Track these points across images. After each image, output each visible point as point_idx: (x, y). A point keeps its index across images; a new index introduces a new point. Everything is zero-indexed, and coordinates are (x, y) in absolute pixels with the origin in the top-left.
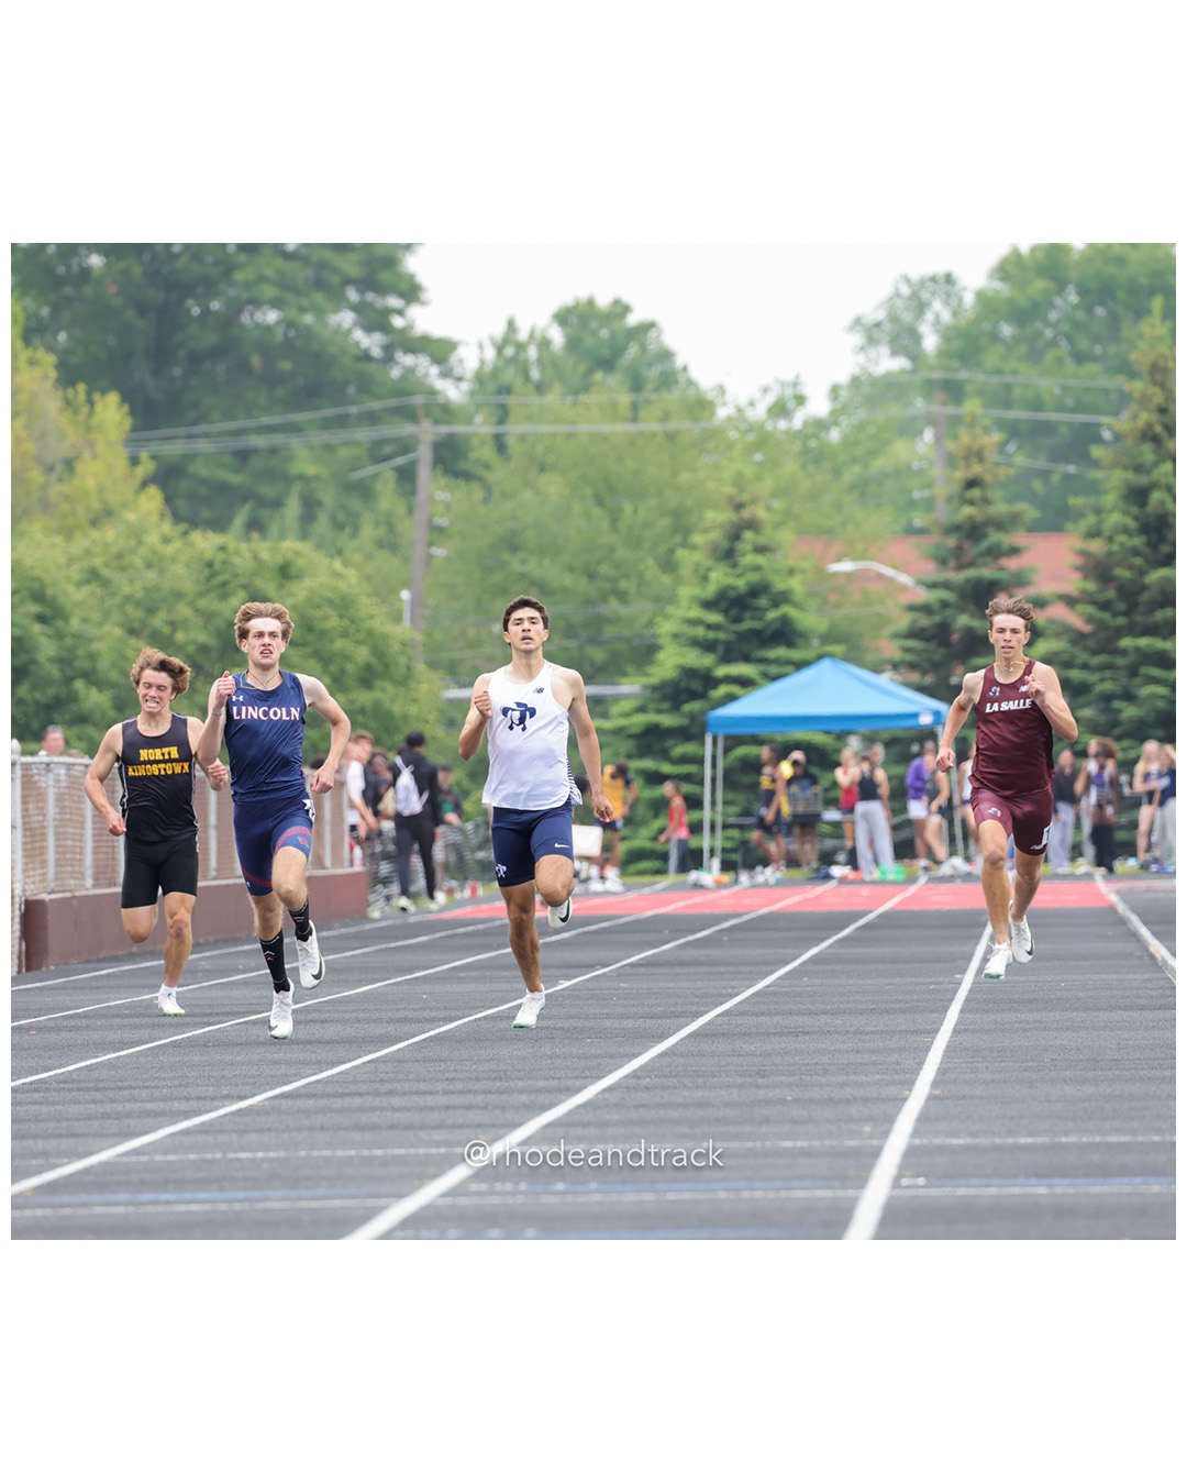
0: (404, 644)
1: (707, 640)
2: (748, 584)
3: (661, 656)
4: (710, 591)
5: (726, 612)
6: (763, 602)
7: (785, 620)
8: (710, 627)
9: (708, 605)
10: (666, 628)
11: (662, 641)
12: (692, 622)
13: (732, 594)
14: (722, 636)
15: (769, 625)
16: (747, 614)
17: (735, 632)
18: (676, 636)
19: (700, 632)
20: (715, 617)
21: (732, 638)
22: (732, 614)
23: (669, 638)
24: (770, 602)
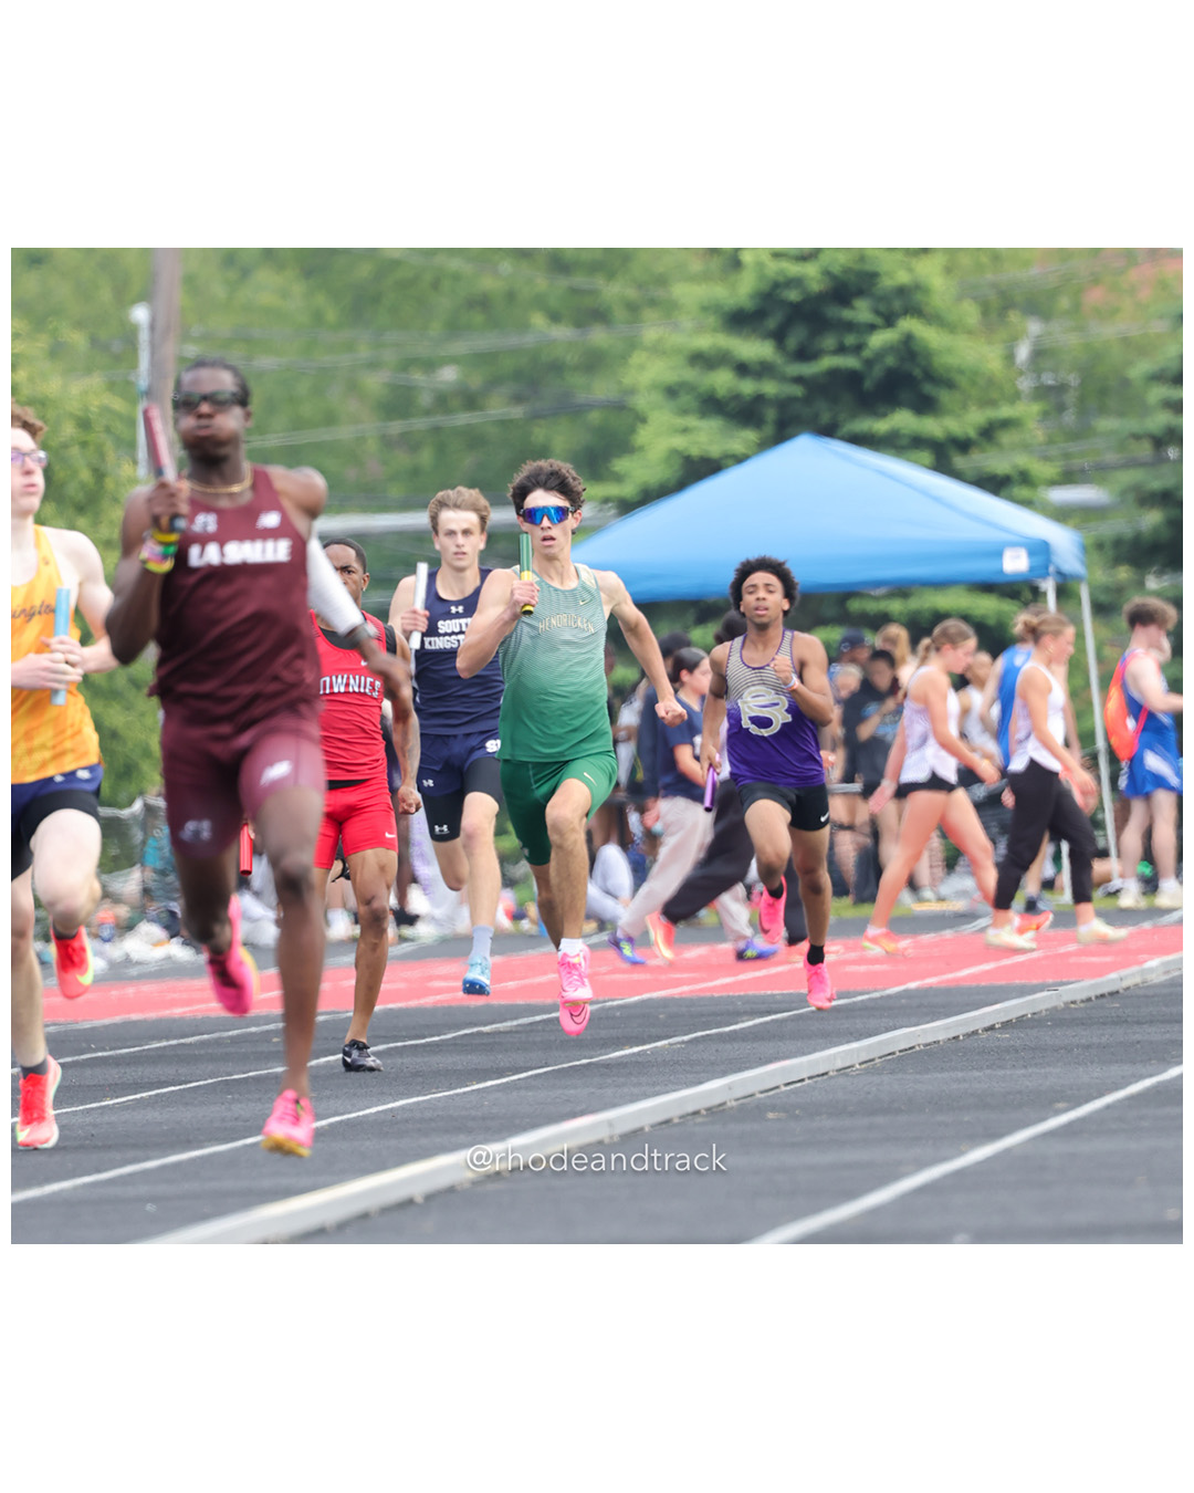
0: (84, 424)
1: (737, 397)
2: (827, 273)
3: (643, 436)
4: (743, 290)
5: (779, 337)
6: (862, 311)
7: (908, 348)
8: (743, 369)
9: (739, 320)
10: (647, 373)
11: (641, 402)
12: (703, 361)
13: (793, 295)
14: (770, 388)
15: (869, 363)
16: (829, 342)
17: (799, 380)
18: (672, 392)
19: (723, 381)
20: (754, 349)
21: (797, 391)
22: (792, 342)
23: (657, 397)
24: (877, 312)
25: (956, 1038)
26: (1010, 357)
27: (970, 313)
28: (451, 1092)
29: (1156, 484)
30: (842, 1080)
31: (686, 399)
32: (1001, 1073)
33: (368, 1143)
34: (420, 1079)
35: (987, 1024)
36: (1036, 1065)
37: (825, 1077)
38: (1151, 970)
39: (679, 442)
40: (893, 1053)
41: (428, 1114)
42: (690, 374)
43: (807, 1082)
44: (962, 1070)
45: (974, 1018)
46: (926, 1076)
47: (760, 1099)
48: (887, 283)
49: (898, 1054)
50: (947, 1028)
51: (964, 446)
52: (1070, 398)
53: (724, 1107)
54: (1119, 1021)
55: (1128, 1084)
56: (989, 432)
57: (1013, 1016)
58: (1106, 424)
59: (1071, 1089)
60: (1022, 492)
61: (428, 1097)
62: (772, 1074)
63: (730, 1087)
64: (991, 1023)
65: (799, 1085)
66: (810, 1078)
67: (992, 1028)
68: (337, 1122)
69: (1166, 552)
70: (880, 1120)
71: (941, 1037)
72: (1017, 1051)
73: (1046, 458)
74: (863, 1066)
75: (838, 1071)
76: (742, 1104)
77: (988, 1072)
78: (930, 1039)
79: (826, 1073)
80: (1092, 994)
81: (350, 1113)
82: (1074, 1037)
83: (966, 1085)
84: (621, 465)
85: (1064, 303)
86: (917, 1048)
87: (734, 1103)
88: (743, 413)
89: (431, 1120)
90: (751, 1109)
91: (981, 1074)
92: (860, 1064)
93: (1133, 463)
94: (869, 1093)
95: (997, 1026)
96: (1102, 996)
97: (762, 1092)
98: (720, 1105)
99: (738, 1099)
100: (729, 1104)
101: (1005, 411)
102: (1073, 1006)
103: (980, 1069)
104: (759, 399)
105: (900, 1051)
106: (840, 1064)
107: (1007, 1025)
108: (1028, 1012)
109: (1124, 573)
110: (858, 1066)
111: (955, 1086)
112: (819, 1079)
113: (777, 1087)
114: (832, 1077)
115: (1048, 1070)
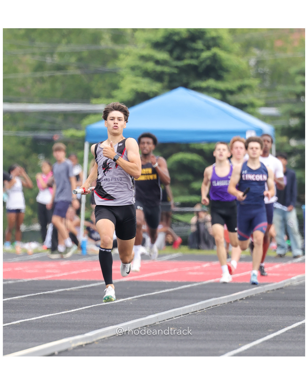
1: (155, 72)
2: (189, 31)
3: (123, 83)
5: (171, 52)
6: (199, 45)
7: (215, 58)
8: (157, 62)
10: (125, 62)
12: (144, 58)
14: (166, 69)
15: (201, 63)
16: (188, 54)
17: (177, 67)
18: (133, 68)
19: (150, 66)
20: (163, 56)
21: (175, 71)
22: (176, 53)
23: (128, 70)
24: (204, 45)
25: (231, 302)
26: (248, 63)
27: (237, 47)
28: (60, 313)
29: (297, 110)
30: (194, 316)
31: (138, 72)
32: (248, 317)
33: (35, 331)
34: (49, 308)
35: (240, 298)
36: (259, 314)
37: (188, 315)
38: (294, 280)
39: (135, 86)
40: (210, 307)
41: (54, 321)
42: (139, 63)
43: (182, 316)
44: (235, 315)
45: (237, 296)
46: (223, 316)
47: (167, 322)
48: (208, 36)
49: (212, 307)
50: (228, 299)
51: (232, 92)
52: (268, 78)
53: (155, 324)
54: (285, 299)
55: (293, 324)
56: (241, 89)
57: (249, 295)
58: (281, 88)
59: (273, 324)
60: (251, 110)
61: (52, 315)
62: (171, 313)
63: (157, 318)
64: (242, 298)
65: (179, 317)
66: (183, 315)
67: (242, 299)
68: (23, 322)
69: (299, 133)
70: (209, 332)
71: (226, 302)
72: (252, 309)
73: (259, 99)
74: (200, 311)
75: (192, 313)
76: (161, 323)
77: (243, 316)
78: (222, 302)
79: (188, 313)
80: (275, 288)
81: (27, 319)
82: (270, 304)
83: (236, 321)
84: (115, 93)
85: (268, 45)
86: (218, 306)
87: (159, 323)
88: (157, 77)
89: (55, 323)
90: (163, 325)
91: (241, 317)
92: (199, 311)
93: (289, 102)
94: (204, 322)
95: (244, 298)
96: (278, 289)
97: (167, 319)
98: (154, 324)
99: (159, 322)
100: (157, 323)
101: (246, 82)
102: (268, 292)
103: (240, 315)
104: (162, 73)
105: (212, 306)
106: (192, 311)
107: (247, 298)
108: (253, 294)
109: (284, 139)
110: (198, 311)
111: (233, 321)
112: (186, 315)
113: (173, 318)
114: (190, 315)
115: (264, 316)
